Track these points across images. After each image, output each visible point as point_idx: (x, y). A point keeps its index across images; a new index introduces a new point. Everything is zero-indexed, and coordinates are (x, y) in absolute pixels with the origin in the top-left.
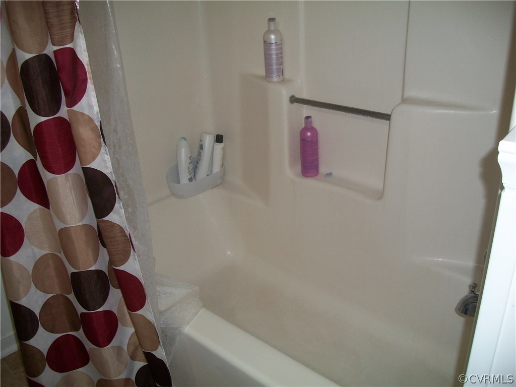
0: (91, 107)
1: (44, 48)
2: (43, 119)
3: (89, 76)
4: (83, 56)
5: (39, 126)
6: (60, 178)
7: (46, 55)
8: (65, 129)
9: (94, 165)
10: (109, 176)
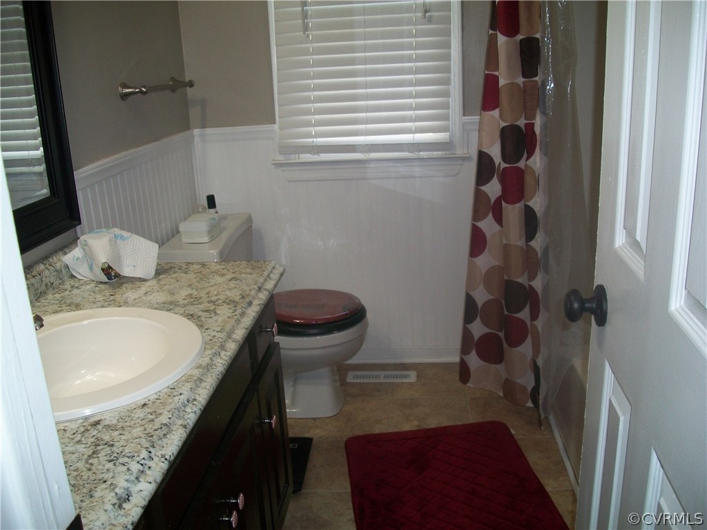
0: (535, 163)
1: (518, 120)
2: (507, 165)
3: (538, 143)
4: (537, 130)
5: (504, 169)
6: (510, 207)
7: (517, 126)
8: (520, 175)
9: (530, 204)
10: (537, 212)
